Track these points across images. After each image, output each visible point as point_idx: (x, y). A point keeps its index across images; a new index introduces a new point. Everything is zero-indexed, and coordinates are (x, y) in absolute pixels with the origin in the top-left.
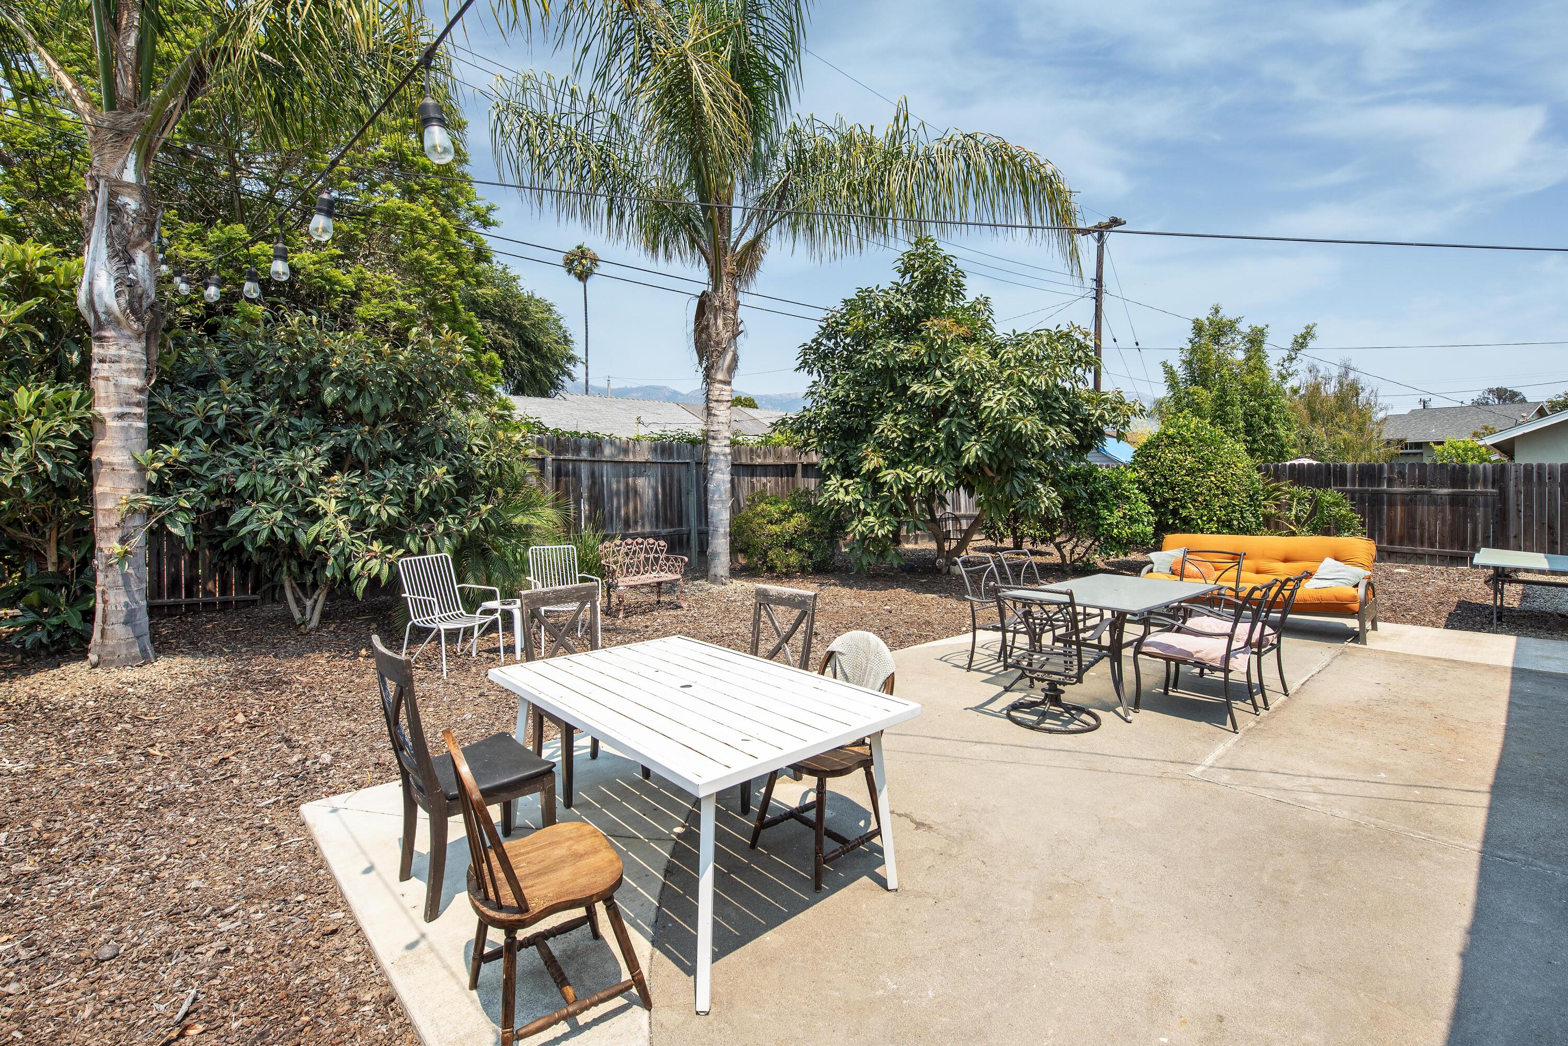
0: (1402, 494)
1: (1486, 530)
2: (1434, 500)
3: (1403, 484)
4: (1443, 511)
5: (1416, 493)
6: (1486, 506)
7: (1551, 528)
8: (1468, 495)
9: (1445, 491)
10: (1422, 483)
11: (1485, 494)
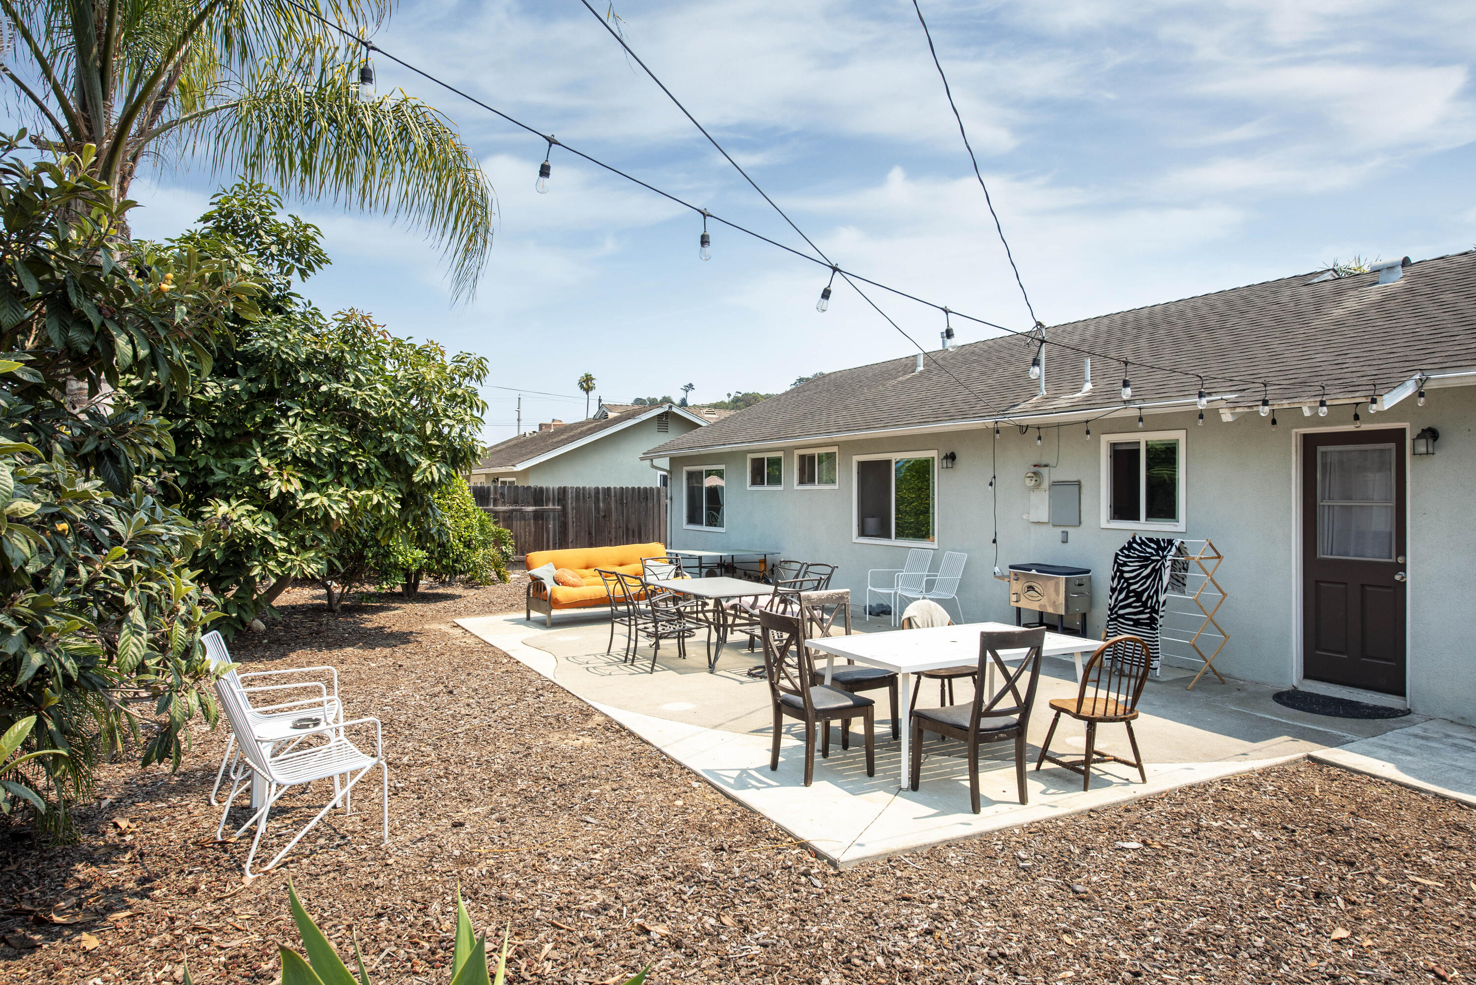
0: (504, 512)
1: (554, 539)
2: (523, 515)
3: (504, 504)
4: (529, 525)
5: (512, 511)
6: (554, 520)
7: (590, 534)
8: (544, 511)
9: (531, 509)
10: (516, 502)
11: (554, 510)
